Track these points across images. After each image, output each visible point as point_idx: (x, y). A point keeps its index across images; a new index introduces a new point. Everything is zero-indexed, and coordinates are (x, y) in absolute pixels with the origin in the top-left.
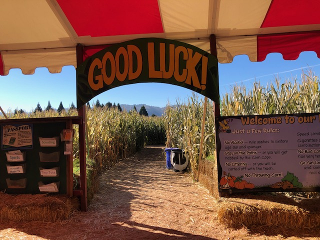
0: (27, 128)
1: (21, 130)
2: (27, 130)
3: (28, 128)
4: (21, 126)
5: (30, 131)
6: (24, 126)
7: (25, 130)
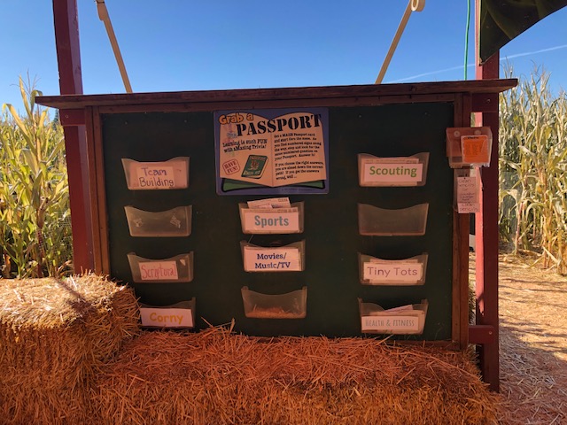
0: (304, 123)
1: (286, 129)
2: (306, 130)
3: (312, 122)
4: (287, 117)
5: (317, 133)
6: (298, 116)
7: (299, 130)
